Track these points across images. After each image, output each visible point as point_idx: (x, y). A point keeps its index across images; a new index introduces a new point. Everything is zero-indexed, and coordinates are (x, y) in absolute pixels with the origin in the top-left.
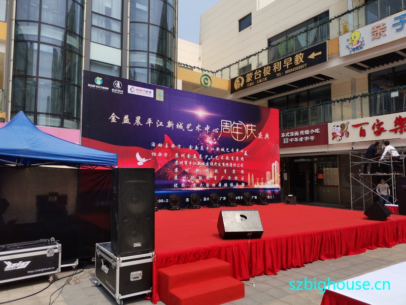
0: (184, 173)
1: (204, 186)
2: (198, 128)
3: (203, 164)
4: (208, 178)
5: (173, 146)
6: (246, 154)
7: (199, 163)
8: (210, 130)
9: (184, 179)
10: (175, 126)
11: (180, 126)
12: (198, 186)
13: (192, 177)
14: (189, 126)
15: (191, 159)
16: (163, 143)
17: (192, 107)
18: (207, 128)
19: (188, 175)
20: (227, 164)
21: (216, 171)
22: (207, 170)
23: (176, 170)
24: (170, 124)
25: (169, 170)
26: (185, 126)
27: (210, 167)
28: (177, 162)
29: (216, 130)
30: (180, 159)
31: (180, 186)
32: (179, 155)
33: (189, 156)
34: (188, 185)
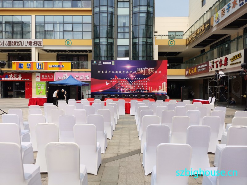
0: (122, 87)
1: (130, 91)
2: (127, 72)
3: (129, 84)
4: (131, 89)
5: (118, 79)
6: (148, 80)
7: (127, 84)
8: (132, 72)
9: (122, 89)
10: (118, 72)
11: (120, 72)
12: (127, 91)
13: (125, 89)
16: (114, 78)
17: (125, 65)
19: (123, 88)
20: (139, 84)
21: (134, 86)
22: (131, 86)
23: (119, 86)
25: (116, 86)
26: (122, 72)
27: (132, 85)
28: (119, 84)
29: (135, 72)
30: (120, 83)
31: (120, 91)
32: (120, 81)
33: (123, 82)
34: (123, 91)
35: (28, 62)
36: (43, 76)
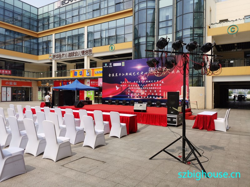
0: (132, 92)
1: (140, 97)
2: (138, 73)
3: (140, 88)
4: (142, 94)
5: (128, 82)
7: (138, 88)
9: (132, 95)
11: (130, 74)
12: (137, 97)
14: (134, 73)
15: (135, 87)
16: (124, 81)
17: (136, 65)
18: (142, 73)
19: (134, 93)
20: (152, 88)
21: (146, 91)
22: (142, 91)
23: (129, 91)
24: (127, 74)
25: (126, 91)
26: (132, 74)
27: (143, 89)
28: (129, 88)
29: (146, 73)
31: (130, 97)
32: (130, 85)
33: (134, 86)
34: (134, 97)
35: (81, 70)
36: (92, 82)
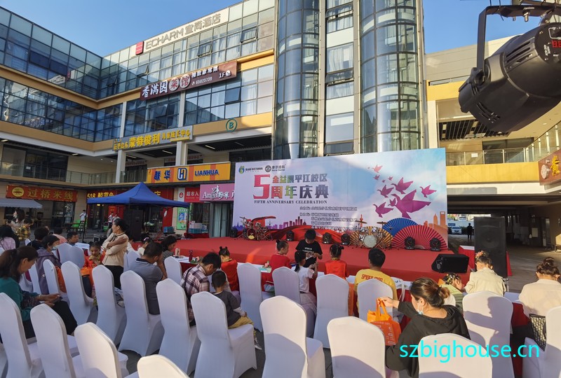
35: (168, 168)
36: (188, 194)
